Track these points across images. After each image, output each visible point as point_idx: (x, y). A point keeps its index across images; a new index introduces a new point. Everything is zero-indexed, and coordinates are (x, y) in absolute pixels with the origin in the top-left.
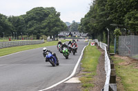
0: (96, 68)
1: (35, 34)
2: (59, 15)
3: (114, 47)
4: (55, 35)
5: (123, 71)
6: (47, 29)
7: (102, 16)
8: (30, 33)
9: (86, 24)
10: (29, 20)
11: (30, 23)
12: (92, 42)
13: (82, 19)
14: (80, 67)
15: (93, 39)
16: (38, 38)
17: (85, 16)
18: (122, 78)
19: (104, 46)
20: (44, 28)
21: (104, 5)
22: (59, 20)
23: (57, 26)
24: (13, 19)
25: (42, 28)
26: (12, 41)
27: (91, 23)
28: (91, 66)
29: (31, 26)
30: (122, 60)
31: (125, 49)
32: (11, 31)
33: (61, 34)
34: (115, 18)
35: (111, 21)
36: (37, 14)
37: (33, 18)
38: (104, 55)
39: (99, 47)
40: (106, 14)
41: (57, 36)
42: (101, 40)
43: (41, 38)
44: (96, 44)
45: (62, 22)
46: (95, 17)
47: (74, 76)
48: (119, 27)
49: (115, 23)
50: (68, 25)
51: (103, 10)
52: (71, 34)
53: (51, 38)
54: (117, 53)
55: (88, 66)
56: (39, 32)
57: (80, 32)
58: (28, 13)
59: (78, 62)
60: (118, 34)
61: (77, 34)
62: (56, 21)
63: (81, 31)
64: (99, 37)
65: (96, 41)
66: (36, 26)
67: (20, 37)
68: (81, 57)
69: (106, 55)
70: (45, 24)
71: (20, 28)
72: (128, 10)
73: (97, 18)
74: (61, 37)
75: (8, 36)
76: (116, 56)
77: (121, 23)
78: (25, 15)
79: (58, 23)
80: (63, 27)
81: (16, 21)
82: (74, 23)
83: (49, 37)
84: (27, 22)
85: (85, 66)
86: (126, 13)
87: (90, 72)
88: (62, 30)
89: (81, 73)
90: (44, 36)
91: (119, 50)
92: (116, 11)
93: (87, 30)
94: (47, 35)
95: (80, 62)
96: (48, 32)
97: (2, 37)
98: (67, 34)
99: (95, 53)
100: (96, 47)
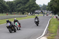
0: (56, 31)
1: (21, 11)
4: (33, 12)
6: (28, 9)
9: (51, 6)
10: (18, 3)
11: (19, 5)
12: (54, 16)
13: (49, 3)
15: (55, 14)
17: (51, 1)
20: (27, 8)
23: (34, 7)
25: (25, 8)
26: (9, 15)
27: (54, 5)
28: (54, 30)
29: (19, 7)
32: (8, 9)
33: (37, 11)
39: (58, 19)
41: (34, 13)
43: (25, 13)
44: (57, 17)
45: (37, 5)
47: (44, 36)
50: (40, 6)
52: (42, 12)
53: (30, 14)
55: (52, 30)
56: (24, 10)
61: (46, 12)
62: (34, 4)
63: (48, 10)
65: (57, 15)
66: (22, 7)
67: (13, 13)
68: (48, 25)
70: (27, 6)
71: (13, 8)
73: (57, 2)
74: (36, 13)
75: (6, 13)
79: (35, 5)
80: (38, 7)
82: (44, 5)
85: (50, 30)
87: (53, 33)
88: (37, 9)
89: (48, 34)
90: (26, 13)
93: (52, 9)
94: (28, 12)
95: (47, 28)
96: (29, 10)
97: (3, 13)
98: (40, 11)
99: (56, 22)
100: (56, 19)
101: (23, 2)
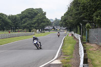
0: (72, 53)
1: (28, 28)
2: (45, 14)
3: (86, 37)
4: (42, 29)
5: (92, 55)
6: (36, 25)
7: (76, 14)
8: (24, 28)
9: (65, 20)
10: (23, 18)
11: (24, 20)
12: (69, 34)
13: (62, 17)
14: (61, 52)
15: (70, 31)
16: (30, 31)
17: (65, 15)
18: (92, 60)
19: (78, 36)
21: (78, 6)
22: (45, 18)
23: (44, 22)
24: (11, 17)
25: (33, 24)
26: (11, 33)
27: (69, 20)
28: (69, 51)
29: (24, 22)
30: (92, 47)
31: (94, 39)
32: (10, 26)
33: (47, 28)
34: (86, 16)
35: (83, 18)
36: (29, 13)
37: (26, 16)
38: (78, 43)
39: (75, 38)
40: (79, 13)
41: (44, 30)
42: (76, 32)
43: (32, 31)
44: (72, 35)
45: (47, 19)
46: (71, 15)
47: (57, 59)
48: (89, 22)
49: (86, 19)
50: (51, 21)
51: (78, 10)
52: (54, 28)
53: (39, 31)
54: (88, 41)
55: (67, 51)
56: (31, 27)
57: (61, 26)
58: (22, 12)
59: (60, 48)
60: (88, 27)
61: (58, 28)
62: (43, 18)
64: (75, 30)
65: (73, 33)
66: (29, 22)
67: (17, 30)
69: (80, 43)
70: (35, 21)
71: (17, 24)
72: (96, 10)
73: (73, 16)
74: (46, 30)
75: (8, 30)
76: (87, 44)
77: (90, 20)
78: (20, 14)
79: (45, 20)
80: (48, 23)
81: (13, 18)
82: (56, 19)
83: (38, 30)
84: (21, 19)
85: (65, 51)
86: (94, 12)
87: (68, 55)
88: (47, 25)
89: (62, 56)
90: (34, 29)
91: (89, 39)
92: (87, 11)
93: (66, 25)
94: (37, 29)
95: (61, 48)
96: (38, 26)
97: (4, 30)
98: (51, 28)
99: (72, 41)
100: (72, 37)
101: (30, 16)
